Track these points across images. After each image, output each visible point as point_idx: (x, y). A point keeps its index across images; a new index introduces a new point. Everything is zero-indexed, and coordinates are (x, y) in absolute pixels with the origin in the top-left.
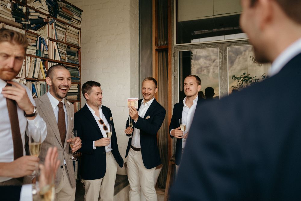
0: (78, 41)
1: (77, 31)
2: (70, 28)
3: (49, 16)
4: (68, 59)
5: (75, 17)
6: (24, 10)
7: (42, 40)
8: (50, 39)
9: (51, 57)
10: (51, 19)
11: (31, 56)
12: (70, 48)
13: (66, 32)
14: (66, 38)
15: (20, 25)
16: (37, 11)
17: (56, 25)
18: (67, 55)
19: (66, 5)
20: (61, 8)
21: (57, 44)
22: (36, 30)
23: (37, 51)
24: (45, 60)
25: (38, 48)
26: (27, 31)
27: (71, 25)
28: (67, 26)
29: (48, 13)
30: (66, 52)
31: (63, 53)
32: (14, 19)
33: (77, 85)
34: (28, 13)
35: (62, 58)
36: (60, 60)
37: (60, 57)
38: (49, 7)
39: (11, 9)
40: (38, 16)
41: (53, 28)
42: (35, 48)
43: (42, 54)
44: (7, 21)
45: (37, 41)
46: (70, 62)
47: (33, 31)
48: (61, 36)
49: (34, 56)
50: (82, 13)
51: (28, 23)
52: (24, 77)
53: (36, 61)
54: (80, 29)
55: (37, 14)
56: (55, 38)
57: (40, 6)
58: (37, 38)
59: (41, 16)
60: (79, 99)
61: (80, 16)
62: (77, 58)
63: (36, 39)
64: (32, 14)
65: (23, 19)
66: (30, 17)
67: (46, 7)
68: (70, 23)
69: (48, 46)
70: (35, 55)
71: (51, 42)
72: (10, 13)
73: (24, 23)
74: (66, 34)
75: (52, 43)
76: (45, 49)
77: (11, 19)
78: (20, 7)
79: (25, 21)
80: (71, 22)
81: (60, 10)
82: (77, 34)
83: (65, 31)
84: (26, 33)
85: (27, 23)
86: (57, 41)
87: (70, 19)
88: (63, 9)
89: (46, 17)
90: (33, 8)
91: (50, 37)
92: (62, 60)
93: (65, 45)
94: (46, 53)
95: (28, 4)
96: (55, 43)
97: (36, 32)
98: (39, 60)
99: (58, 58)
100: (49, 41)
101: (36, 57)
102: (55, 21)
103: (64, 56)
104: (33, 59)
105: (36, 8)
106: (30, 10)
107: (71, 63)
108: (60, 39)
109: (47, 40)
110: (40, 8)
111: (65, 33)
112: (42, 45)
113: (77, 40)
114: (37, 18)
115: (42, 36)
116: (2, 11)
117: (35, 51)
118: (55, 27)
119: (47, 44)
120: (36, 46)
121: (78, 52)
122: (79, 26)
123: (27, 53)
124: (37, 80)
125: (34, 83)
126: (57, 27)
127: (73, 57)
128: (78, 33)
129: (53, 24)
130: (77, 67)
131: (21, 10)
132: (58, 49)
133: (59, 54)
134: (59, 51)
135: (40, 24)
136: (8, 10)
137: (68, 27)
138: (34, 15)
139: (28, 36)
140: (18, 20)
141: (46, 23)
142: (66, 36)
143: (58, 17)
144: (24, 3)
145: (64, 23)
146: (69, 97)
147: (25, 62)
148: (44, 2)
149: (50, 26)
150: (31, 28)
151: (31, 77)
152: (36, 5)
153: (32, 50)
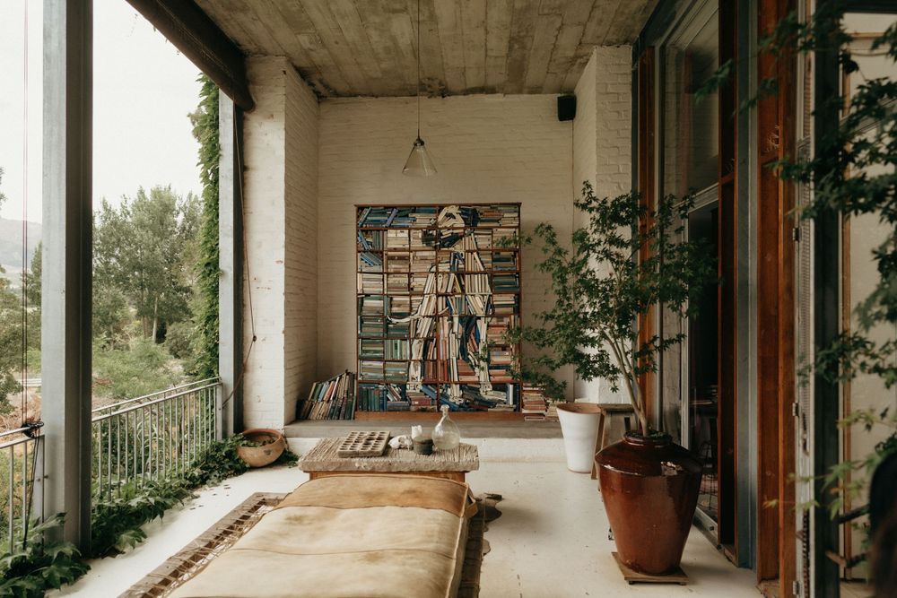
1: (512, 230)
2: (499, 230)
3: (465, 229)
4: (496, 267)
8: (468, 251)
11: (443, 273)
12: (499, 254)
14: (493, 243)
18: (493, 263)
19: (488, 207)
20: (481, 214)
21: (478, 254)
22: (448, 247)
24: (461, 275)
27: (500, 227)
28: (494, 229)
29: (463, 225)
30: (491, 259)
31: (487, 262)
32: (424, 245)
36: (482, 269)
39: (422, 238)
44: (418, 249)
46: (499, 269)
48: (484, 242)
49: (448, 273)
50: (521, 206)
53: (449, 276)
54: (517, 227)
55: (451, 231)
59: (455, 231)
61: (517, 212)
62: (513, 263)
68: (498, 225)
72: (421, 241)
74: (493, 239)
76: (460, 262)
80: (500, 223)
81: (481, 216)
82: (513, 234)
83: (490, 236)
86: (478, 251)
87: (497, 221)
88: (486, 213)
89: (462, 231)
90: (445, 228)
91: (467, 249)
93: (491, 252)
96: (475, 253)
97: (450, 249)
98: (453, 275)
103: (489, 264)
107: (501, 271)
111: (489, 239)
116: (414, 242)
121: (514, 255)
122: (516, 224)
127: (504, 263)
130: (514, 274)
133: (483, 264)
134: (481, 262)
135: (454, 239)
136: (419, 239)
137: (496, 230)
138: (446, 234)
140: (428, 245)
141: (461, 237)
143: (479, 225)
144: (435, 227)
145: (490, 228)
146: (497, 310)
147: (436, 279)
148: (458, 217)
149: (467, 239)
150: (444, 247)
151: (443, 291)
152: (448, 224)
153: (444, 267)
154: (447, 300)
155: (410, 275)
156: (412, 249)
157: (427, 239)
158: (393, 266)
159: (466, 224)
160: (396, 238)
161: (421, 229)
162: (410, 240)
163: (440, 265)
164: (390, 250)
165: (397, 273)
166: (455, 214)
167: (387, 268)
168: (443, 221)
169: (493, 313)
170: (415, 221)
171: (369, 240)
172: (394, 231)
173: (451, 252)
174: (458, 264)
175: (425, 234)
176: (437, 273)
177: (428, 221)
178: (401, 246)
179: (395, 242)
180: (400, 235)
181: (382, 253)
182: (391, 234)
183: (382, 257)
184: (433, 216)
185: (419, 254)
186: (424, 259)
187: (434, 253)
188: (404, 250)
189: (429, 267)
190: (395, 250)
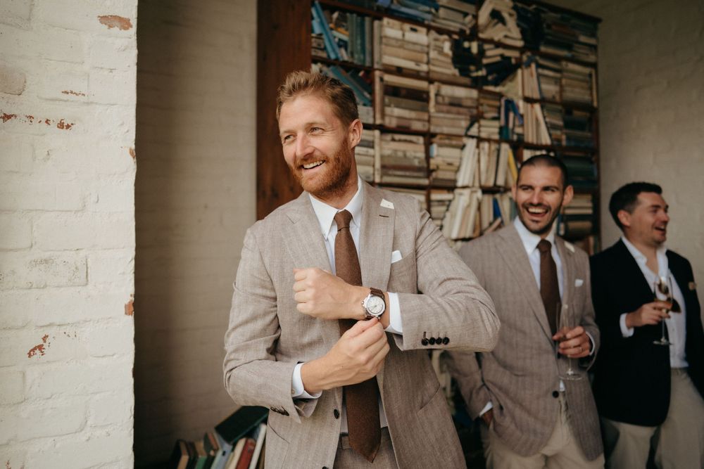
0: (591, 94)
1: (587, 70)
2: (572, 66)
3: (522, 50)
4: (568, 139)
5: (583, 39)
6: (474, 47)
7: (511, 105)
8: (528, 100)
9: (530, 138)
10: (528, 57)
11: (489, 140)
12: (571, 113)
13: (560, 79)
14: (562, 91)
15: (466, 80)
16: (498, 45)
17: (539, 66)
18: (565, 131)
19: (559, 16)
20: (549, 27)
21: (542, 107)
22: (496, 84)
23: (501, 128)
25: (503, 122)
26: (481, 91)
27: (572, 60)
28: (564, 63)
29: (520, 44)
30: (561, 123)
31: (557, 127)
32: (456, 72)
33: (589, 197)
34: (482, 52)
35: (553, 137)
36: (549, 143)
37: (550, 135)
38: (523, 32)
39: (450, 53)
40: (502, 56)
41: (532, 75)
42: (496, 124)
43: (510, 135)
44: (445, 78)
45: (499, 108)
46: (573, 144)
47: (491, 88)
48: (550, 89)
49: (496, 141)
50: (600, 25)
51: (482, 73)
52: (477, 184)
53: (499, 151)
54: (594, 65)
55: (500, 51)
56: (536, 95)
57: (504, 33)
58: (500, 100)
59: (508, 53)
60: (596, 230)
61: (593, 35)
62: (589, 135)
63: (497, 104)
64: (489, 53)
65: (472, 68)
66: (485, 61)
67: (515, 32)
68: (570, 55)
69: (522, 116)
70: (496, 137)
71: (529, 105)
72: (449, 61)
73: (475, 74)
74: (561, 82)
75: (532, 107)
76: (517, 123)
77: (452, 71)
78: (466, 44)
79: (477, 70)
80: (574, 53)
81: (546, 31)
82: (588, 78)
83: (558, 75)
84: (479, 95)
85: (480, 73)
86: (543, 102)
87: (569, 47)
88: (554, 27)
89: (517, 54)
90: (491, 41)
91: (527, 94)
92: (555, 143)
93: (560, 107)
94: (518, 130)
95: (481, 35)
96: (537, 107)
97: (498, 89)
98: (505, 147)
99: (546, 139)
100: (526, 104)
101: (498, 142)
102: (538, 58)
103: (558, 133)
104: (494, 146)
105: (496, 39)
106: (486, 46)
108: (548, 95)
109: (521, 104)
110: (506, 37)
111: (557, 81)
112: (511, 115)
113: (589, 92)
114: (498, 59)
115: (510, 96)
116: (437, 60)
117: (497, 130)
118: (537, 71)
119: (522, 111)
120: (497, 119)
121: (590, 120)
122: (592, 58)
123: (483, 135)
124: (502, 189)
125: (498, 196)
126: (540, 71)
127: (579, 133)
128: (590, 75)
129: (533, 66)
130: (589, 155)
131: (469, 49)
132: (544, 117)
133: (548, 130)
134: (546, 123)
135: (504, 70)
136: (446, 55)
137: (567, 65)
138: (493, 54)
139: (482, 101)
140: (464, 72)
142: (561, 86)
143: (543, 49)
144: (474, 34)
145: (556, 59)
146: (573, 225)
147: (479, 154)
148: (511, 22)
149: (526, 72)
150: (488, 83)
151: (491, 183)
152: (497, 33)
153: (490, 129)
154: (495, 203)
155: (429, 137)
156: (432, 76)
157: (462, 59)
158: (397, 112)
159: (524, 38)
160: (402, 43)
161: (449, 33)
162: (428, 54)
163: (483, 122)
164: (388, 70)
165: (403, 130)
166: (505, 15)
167: (383, 115)
168: (486, 27)
169: (566, 229)
170: (437, 10)
171: (342, 35)
172: (397, 23)
173: (500, 95)
174: (514, 125)
175: (456, 46)
176: (480, 140)
177: (459, 17)
178: (410, 65)
179: (401, 52)
180: (411, 36)
181: (370, 71)
182: (391, 29)
183: (372, 83)
184: (470, 8)
185: (447, 90)
186: (455, 104)
187: (474, 93)
188: (416, 75)
189: (464, 124)
190: (399, 71)
